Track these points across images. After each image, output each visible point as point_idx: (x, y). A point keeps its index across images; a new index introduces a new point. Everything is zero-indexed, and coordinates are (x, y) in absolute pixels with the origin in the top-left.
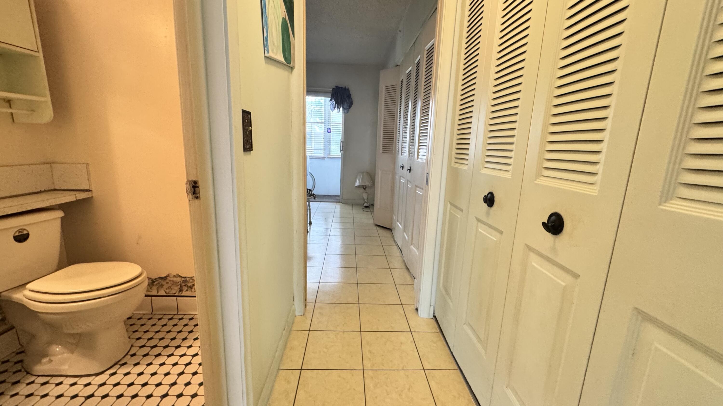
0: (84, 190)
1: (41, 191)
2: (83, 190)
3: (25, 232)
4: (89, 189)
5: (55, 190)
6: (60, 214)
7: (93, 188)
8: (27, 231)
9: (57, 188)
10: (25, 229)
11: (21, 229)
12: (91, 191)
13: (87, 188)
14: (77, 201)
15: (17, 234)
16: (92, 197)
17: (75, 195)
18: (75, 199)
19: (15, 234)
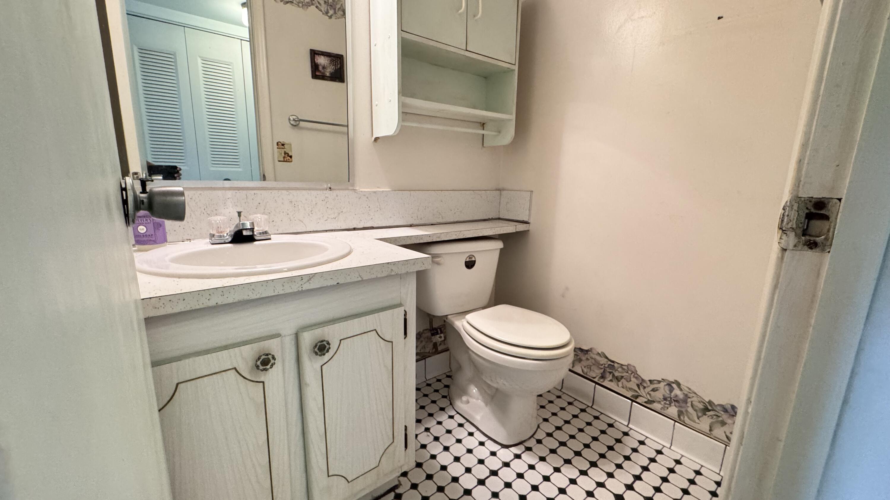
0: (524, 222)
1: (489, 218)
2: (522, 221)
3: (473, 259)
4: (527, 221)
5: (499, 219)
6: (499, 245)
7: (531, 221)
8: (475, 258)
9: (501, 217)
10: (473, 256)
11: (471, 255)
12: (529, 223)
13: (526, 219)
14: (517, 233)
15: (468, 260)
16: (529, 230)
17: (516, 225)
18: (514, 231)
19: (466, 259)
